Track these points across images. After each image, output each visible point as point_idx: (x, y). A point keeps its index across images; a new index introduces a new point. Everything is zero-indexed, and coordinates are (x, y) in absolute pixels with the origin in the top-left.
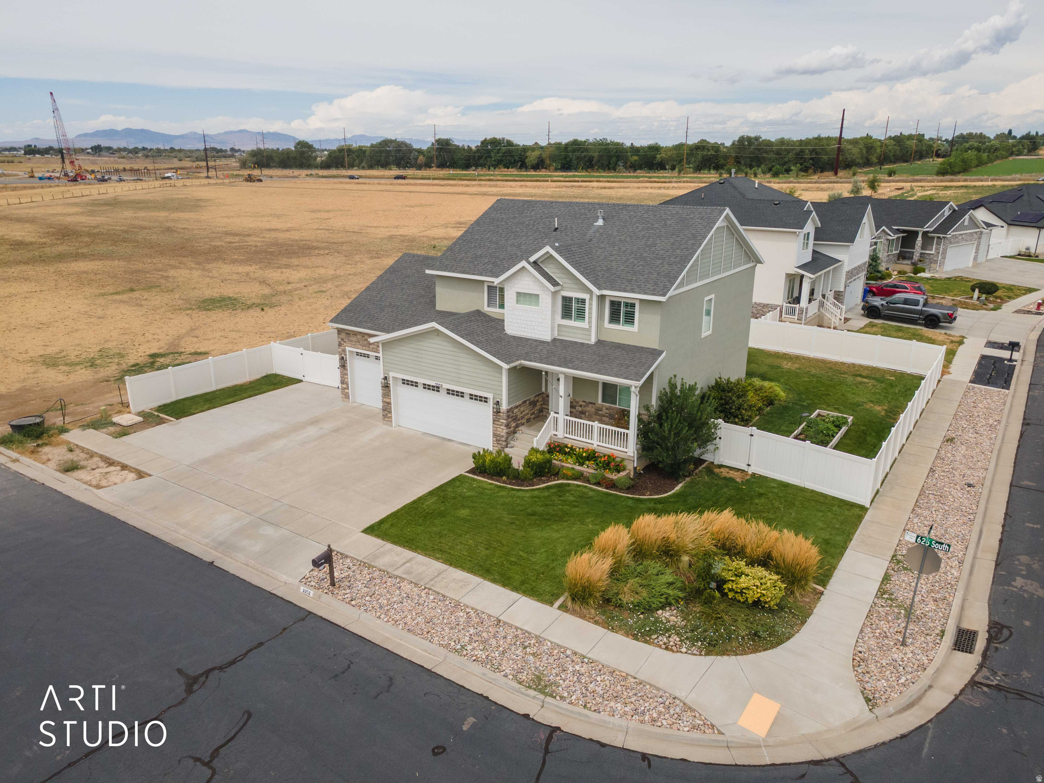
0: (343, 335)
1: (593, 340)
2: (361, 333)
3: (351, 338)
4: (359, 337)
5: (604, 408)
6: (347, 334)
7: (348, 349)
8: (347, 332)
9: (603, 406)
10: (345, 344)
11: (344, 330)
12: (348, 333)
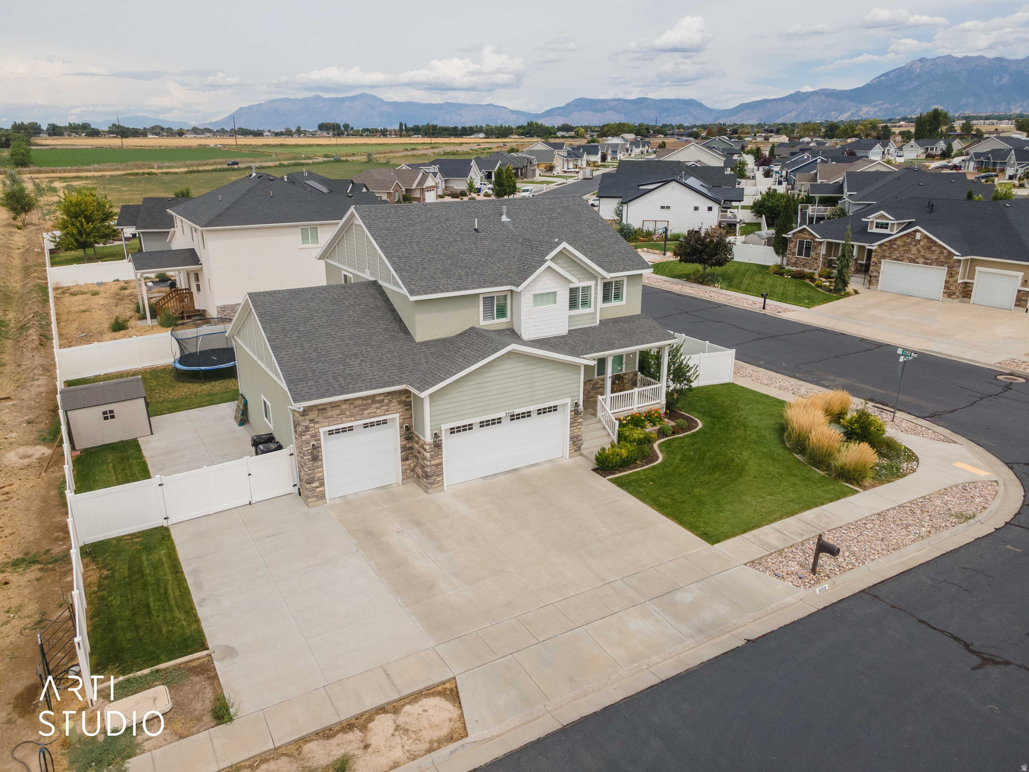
0: (312, 415)
1: (598, 322)
2: (349, 400)
3: (329, 413)
4: (344, 407)
5: (600, 381)
6: (319, 410)
7: (322, 430)
8: (319, 408)
9: (599, 379)
10: (317, 426)
11: (316, 406)
12: (321, 409)
